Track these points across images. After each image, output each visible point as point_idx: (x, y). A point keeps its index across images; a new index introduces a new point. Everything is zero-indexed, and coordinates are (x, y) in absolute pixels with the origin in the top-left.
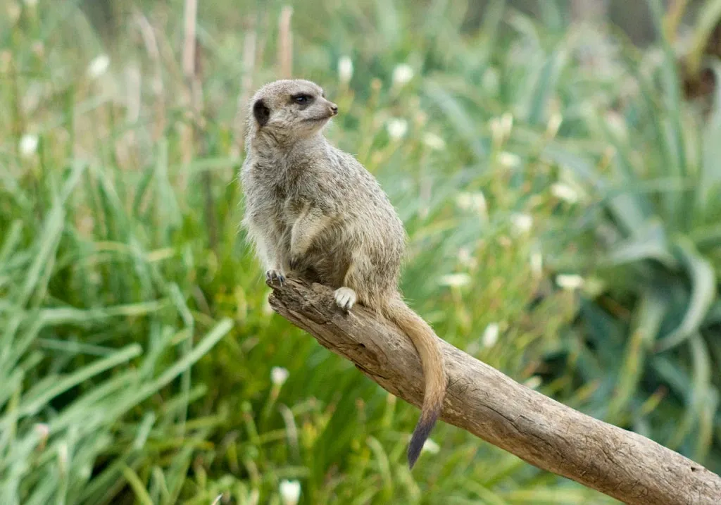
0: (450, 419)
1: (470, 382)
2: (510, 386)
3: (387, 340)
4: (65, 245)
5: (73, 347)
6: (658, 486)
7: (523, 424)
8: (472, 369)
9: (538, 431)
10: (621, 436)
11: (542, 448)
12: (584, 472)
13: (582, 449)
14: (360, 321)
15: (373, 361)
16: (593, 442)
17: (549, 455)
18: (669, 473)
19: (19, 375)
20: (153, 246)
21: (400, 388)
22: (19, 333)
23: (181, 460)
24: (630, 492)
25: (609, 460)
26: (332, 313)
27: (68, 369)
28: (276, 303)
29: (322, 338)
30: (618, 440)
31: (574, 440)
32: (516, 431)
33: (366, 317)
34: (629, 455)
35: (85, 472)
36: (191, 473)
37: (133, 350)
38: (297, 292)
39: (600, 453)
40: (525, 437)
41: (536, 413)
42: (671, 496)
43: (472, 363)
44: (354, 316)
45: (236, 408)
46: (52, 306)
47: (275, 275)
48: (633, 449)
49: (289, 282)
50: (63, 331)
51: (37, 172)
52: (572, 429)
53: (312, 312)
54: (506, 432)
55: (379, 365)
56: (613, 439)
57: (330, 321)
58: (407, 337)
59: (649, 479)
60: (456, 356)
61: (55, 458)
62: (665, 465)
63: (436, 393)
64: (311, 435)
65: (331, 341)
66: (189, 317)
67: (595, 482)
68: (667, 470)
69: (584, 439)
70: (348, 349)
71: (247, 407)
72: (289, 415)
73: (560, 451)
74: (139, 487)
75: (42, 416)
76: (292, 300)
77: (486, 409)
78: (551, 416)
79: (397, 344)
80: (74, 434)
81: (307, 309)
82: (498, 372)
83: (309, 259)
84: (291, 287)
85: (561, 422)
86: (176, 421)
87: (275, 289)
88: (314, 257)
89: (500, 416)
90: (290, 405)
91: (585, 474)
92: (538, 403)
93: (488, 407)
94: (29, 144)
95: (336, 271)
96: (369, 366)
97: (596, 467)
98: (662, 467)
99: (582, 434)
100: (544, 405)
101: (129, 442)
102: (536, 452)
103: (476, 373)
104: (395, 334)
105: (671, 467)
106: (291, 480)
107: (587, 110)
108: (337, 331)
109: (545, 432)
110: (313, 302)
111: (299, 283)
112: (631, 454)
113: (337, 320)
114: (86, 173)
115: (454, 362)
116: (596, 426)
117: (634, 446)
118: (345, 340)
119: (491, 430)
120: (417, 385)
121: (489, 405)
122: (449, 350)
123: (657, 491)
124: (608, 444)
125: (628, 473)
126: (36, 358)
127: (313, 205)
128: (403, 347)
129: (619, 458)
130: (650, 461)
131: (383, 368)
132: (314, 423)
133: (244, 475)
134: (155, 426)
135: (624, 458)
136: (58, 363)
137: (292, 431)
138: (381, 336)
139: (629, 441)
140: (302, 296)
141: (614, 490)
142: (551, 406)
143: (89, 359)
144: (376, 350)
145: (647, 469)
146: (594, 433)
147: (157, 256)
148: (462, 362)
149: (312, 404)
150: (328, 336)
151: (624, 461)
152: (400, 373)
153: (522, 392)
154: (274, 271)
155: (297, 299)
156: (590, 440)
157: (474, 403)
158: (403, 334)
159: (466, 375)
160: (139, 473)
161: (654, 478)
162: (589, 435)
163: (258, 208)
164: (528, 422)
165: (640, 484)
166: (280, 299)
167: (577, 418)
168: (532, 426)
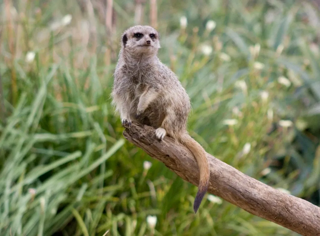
0: (211, 191)
1: (220, 173)
2: (240, 175)
3: (180, 153)
4: (47, 103)
5: (51, 152)
6: (312, 225)
7: (246, 194)
8: (221, 168)
9: (253, 198)
10: (294, 200)
11: (255, 206)
12: (276, 217)
13: (275, 206)
14: (167, 144)
15: (174, 163)
16: (280, 203)
17: (259, 209)
18: (317, 218)
19: (24, 165)
20: (89, 105)
21: (186, 176)
22: (24, 145)
23: (100, 206)
24: (297, 227)
25: (288, 212)
26: (153, 140)
27: (48, 162)
28: (127, 135)
29: (149, 152)
30: (292, 202)
31: (271, 202)
32: (242, 197)
33: (170, 142)
34: (298, 210)
35: (54, 211)
36: (105, 212)
37: (77, 154)
38: (137, 130)
39: (283, 208)
40: (247, 200)
41: (252, 189)
42: (318, 229)
43: (221, 164)
44: (164, 141)
45: (127, 182)
46: (41, 132)
47: (126, 121)
48: (300, 206)
49: (133, 125)
50: (46, 145)
51: (35, 69)
52: (270, 197)
53: (144, 139)
54: (238, 198)
55: (176, 165)
56: (290, 202)
57: (152, 144)
58: (190, 152)
59: (307, 221)
60: (214, 161)
61: (39, 205)
62: (315, 214)
63: (206, 178)
64: (161, 195)
65: (154, 154)
66: (104, 138)
67: (281, 222)
68: (316, 216)
69: (276, 201)
70: (161, 157)
71: (132, 180)
72: (152, 185)
73: (264, 207)
74: (79, 219)
75: (34, 185)
76: (134, 134)
77: (228, 187)
78: (260, 190)
79: (185, 155)
80: (49, 193)
81: (141, 138)
82: (234, 168)
83: (146, 113)
84: (134, 127)
85: (265, 193)
86: (98, 187)
87: (127, 128)
88: (148, 112)
89: (235, 190)
90: (152, 180)
91: (276, 218)
92: (254, 184)
93: (229, 185)
94: (31, 56)
95: (158, 118)
96: (171, 165)
97: (281, 215)
98: (314, 215)
99: (275, 199)
100: (257, 185)
101: (75, 197)
102: (253, 207)
103: (223, 169)
104: (184, 150)
105: (318, 215)
106: (152, 215)
107: (301, 42)
108: (156, 149)
109: (257, 198)
110: (144, 134)
111: (138, 125)
112: (298, 209)
113: (155, 143)
114: (58, 70)
115: (213, 164)
116: (282, 195)
117: (300, 205)
118: (160, 153)
119: (230, 196)
120: (195, 174)
121: (230, 185)
122: (211, 158)
123: (311, 227)
124: (287, 204)
125: (297, 218)
126: (33, 158)
127: (150, 87)
128: (188, 156)
129: (293, 211)
130: (308, 212)
131: (178, 166)
132: (163, 189)
133: (129, 213)
134: (88, 190)
135: (295, 211)
136: (44, 160)
137: (153, 193)
138: (177, 151)
139: (298, 203)
140: (139, 132)
141: (290, 226)
142: (260, 186)
143: (57, 158)
144: (175, 158)
145: (306, 216)
146: (281, 199)
147: (91, 109)
148: (217, 164)
149: (162, 180)
150: (152, 151)
151: (295, 212)
152: (186, 169)
153: (246, 178)
154: (126, 120)
155: (136, 133)
156: (279, 202)
157: (223, 184)
158: (188, 150)
159: (218, 170)
160: (80, 212)
161: (310, 220)
162: (278, 199)
163: (122, 87)
164: (249, 193)
165: (303, 223)
166: (129, 133)
167: (273, 191)
168: (250, 195)
